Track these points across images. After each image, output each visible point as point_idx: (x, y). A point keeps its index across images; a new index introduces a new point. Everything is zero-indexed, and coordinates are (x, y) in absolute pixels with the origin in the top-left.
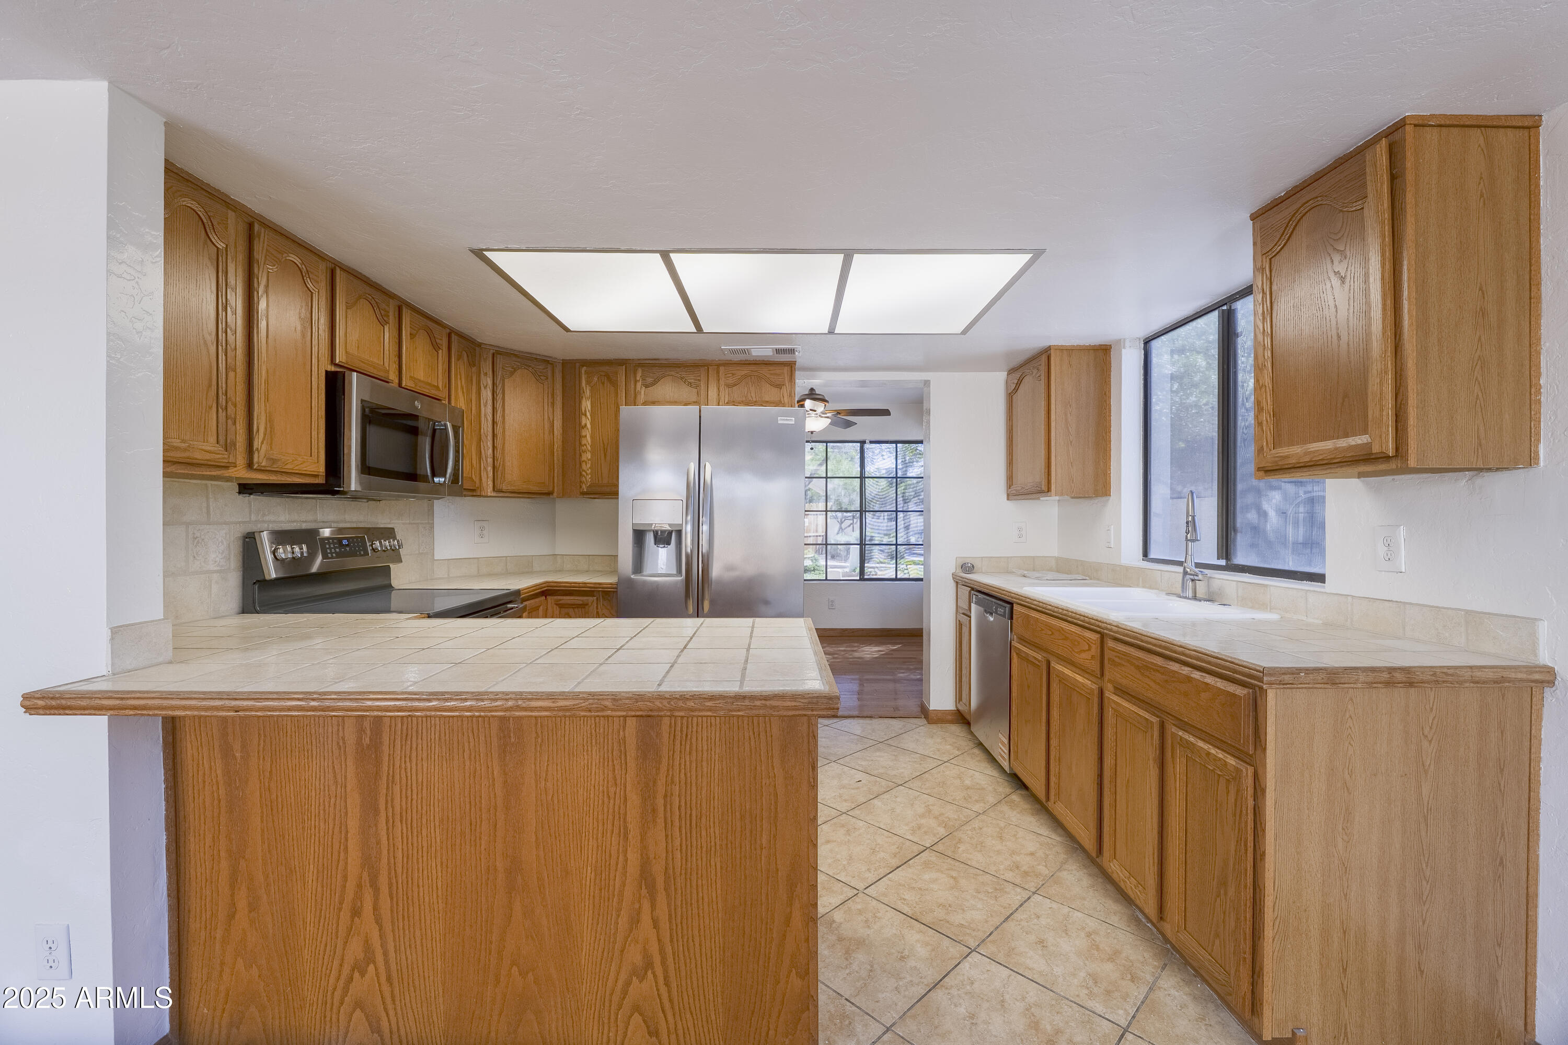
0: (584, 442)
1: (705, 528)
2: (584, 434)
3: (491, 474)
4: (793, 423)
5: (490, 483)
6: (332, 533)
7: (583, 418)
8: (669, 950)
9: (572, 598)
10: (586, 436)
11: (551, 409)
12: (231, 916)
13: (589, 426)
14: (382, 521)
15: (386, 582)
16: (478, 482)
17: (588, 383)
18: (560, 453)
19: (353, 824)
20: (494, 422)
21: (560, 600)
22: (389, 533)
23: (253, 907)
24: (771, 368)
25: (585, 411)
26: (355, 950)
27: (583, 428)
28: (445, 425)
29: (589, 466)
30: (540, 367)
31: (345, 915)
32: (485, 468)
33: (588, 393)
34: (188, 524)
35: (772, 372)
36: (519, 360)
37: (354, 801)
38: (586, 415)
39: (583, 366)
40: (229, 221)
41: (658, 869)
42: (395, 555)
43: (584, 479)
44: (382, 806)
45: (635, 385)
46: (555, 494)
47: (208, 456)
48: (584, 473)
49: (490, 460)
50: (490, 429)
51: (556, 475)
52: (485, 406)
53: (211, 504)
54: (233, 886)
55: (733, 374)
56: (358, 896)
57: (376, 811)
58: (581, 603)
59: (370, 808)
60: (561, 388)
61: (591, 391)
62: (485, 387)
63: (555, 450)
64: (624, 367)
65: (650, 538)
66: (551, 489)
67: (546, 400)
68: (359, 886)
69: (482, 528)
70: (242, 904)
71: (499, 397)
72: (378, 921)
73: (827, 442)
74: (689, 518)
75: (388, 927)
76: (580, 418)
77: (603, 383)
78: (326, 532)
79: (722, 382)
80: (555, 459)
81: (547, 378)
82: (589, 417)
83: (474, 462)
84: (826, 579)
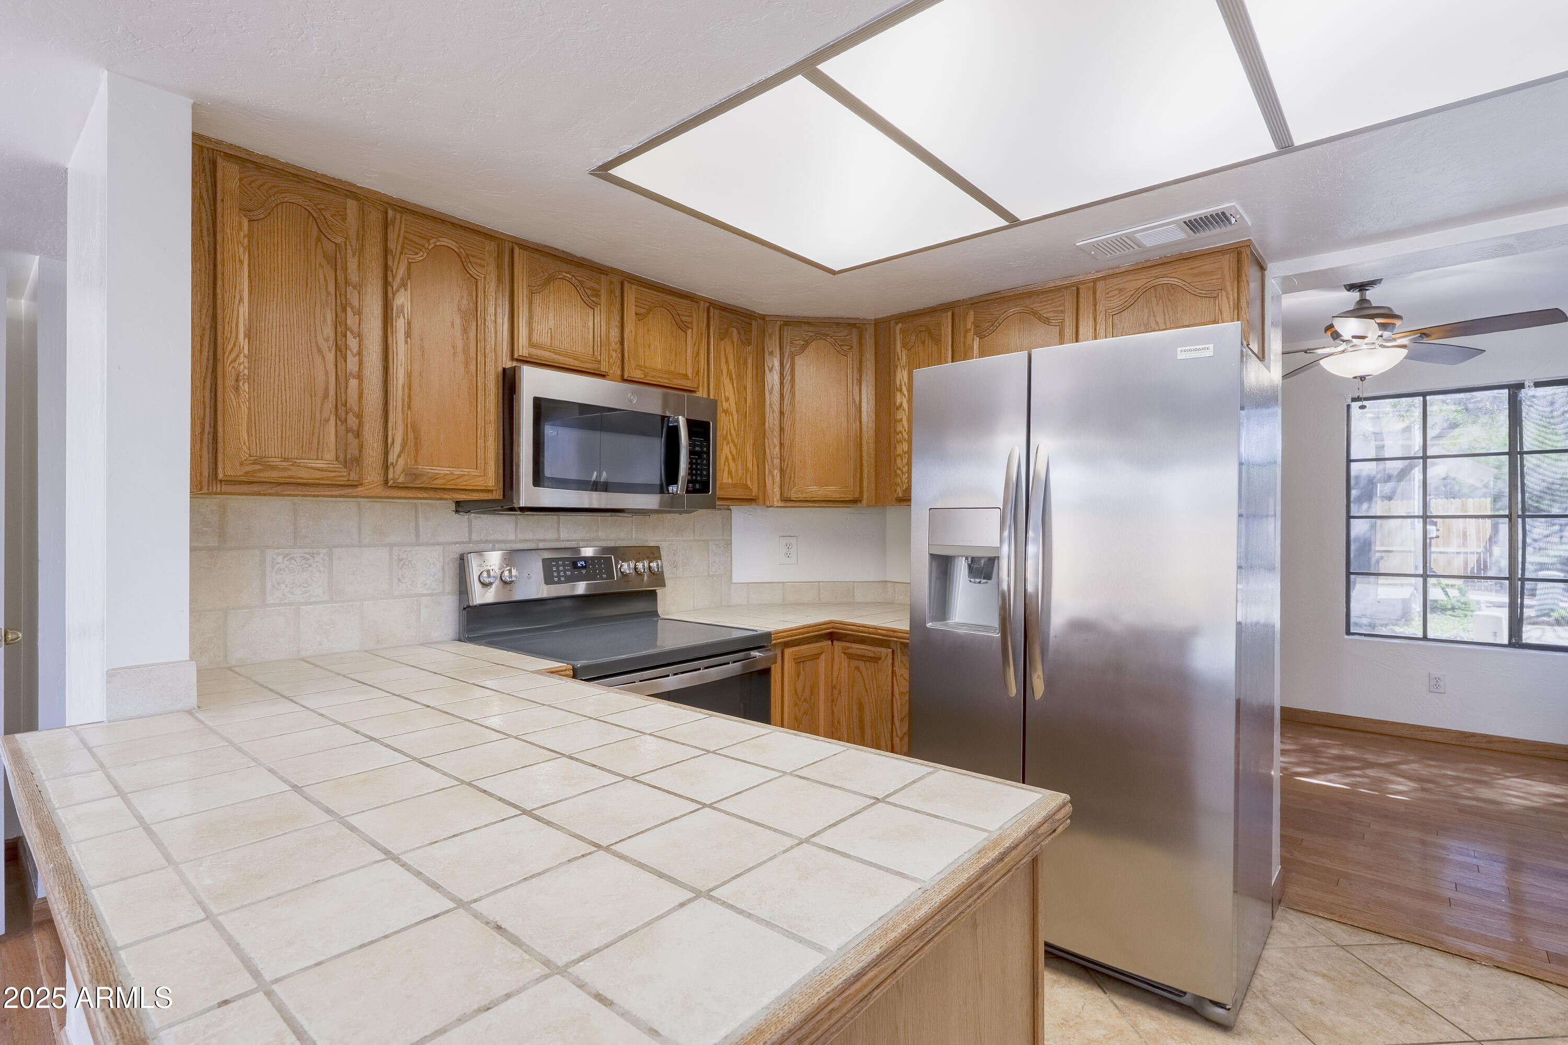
0: (899, 428)
1: (1034, 549)
2: (899, 417)
3: (778, 479)
5: (777, 490)
6: (595, 552)
7: (898, 395)
9: (863, 647)
10: (901, 420)
11: (856, 389)
13: (904, 405)
14: (651, 539)
15: (655, 609)
16: (755, 489)
17: (904, 345)
18: (872, 446)
20: (782, 413)
21: (849, 648)
22: (653, 553)
24: (1194, 264)
25: (901, 385)
27: (898, 409)
29: (905, 461)
30: (842, 334)
32: (770, 472)
33: (904, 360)
34: (391, 546)
35: (1195, 271)
36: (812, 329)
38: (901, 391)
39: (897, 323)
40: (349, 211)
42: (658, 578)
43: (899, 480)
45: (965, 337)
46: (864, 502)
47: (317, 474)
48: (899, 472)
49: (776, 462)
50: (777, 422)
51: (865, 476)
52: (771, 393)
53: (420, 523)
58: (873, 655)
60: (873, 361)
61: (908, 357)
62: (771, 370)
63: (864, 443)
64: (950, 314)
65: (961, 570)
66: (857, 495)
67: (850, 377)
69: (789, 546)
71: (788, 378)
74: (1006, 533)
76: (895, 396)
77: (923, 343)
78: (588, 552)
79: (1100, 308)
80: (865, 454)
81: (852, 347)
82: (906, 393)
83: (750, 465)
84: (1425, 638)
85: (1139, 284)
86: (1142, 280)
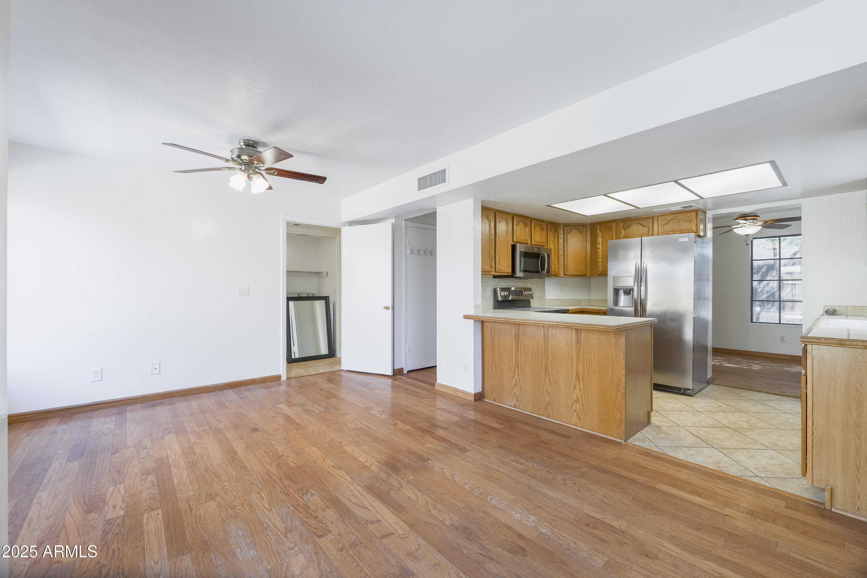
0: (599, 254)
1: (643, 288)
2: (598, 251)
3: (563, 269)
4: (687, 240)
5: (563, 272)
6: (514, 289)
7: (598, 245)
8: (583, 397)
11: (585, 243)
12: (492, 369)
13: (601, 248)
14: (528, 286)
15: (529, 305)
16: (558, 272)
17: (600, 231)
18: (590, 259)
19: (514, 352)
20: (564, 251)
22: (530, 289)
23: (496, 368)
24: (685, 214)
25: (599, 242)
26: (514, 381)
27: (598, 249)
28: (545, 255)
29: (601, 264)
30: (581, 228)
31: (512, 373)
32: (561, 267)
33: (600, 235)
35: (686, 215)
36: (573, 227)
37: (514, 347)
38: (599, 244)
39: (598, 225)
41: (581, 375)
42: (531, 296)
43: (599, 269)
44: (519, 349)
45: (620, 230)
46: (588, 276)
47: (488, 270)
48: (599, 267)
49: (562, 264)
50: (563, 253)
51: (588, 268)
52: (561, 245)
53: (487, 281)
54: (492, 363)
55: (665, 219)
56: (515, 369)
57: (518, 350)
59: (517, 349)
60: (590, 235)
61: (601, 234)
62: (561, 239)
63: (587, 259)
64: (615, 223)
65: (621, 293)
66: (586, 273)
67: (583, 240)
68: (515, 367)
69: (562, 289)
70: (494, 367)
71: (566, 241)
72: (518, 376)
73: (780, 237)
74: (636, 284)
75: (520, 377)
76: (597, 245)
77: (606, 231)
78: (513, 289)
79: (660, 223)
80: (588, 262)
81: (584, 232)
82: (601, 244)
83: (556, 266)
84: (780, 323)
85: (670, 218)
86: (671, 217)
